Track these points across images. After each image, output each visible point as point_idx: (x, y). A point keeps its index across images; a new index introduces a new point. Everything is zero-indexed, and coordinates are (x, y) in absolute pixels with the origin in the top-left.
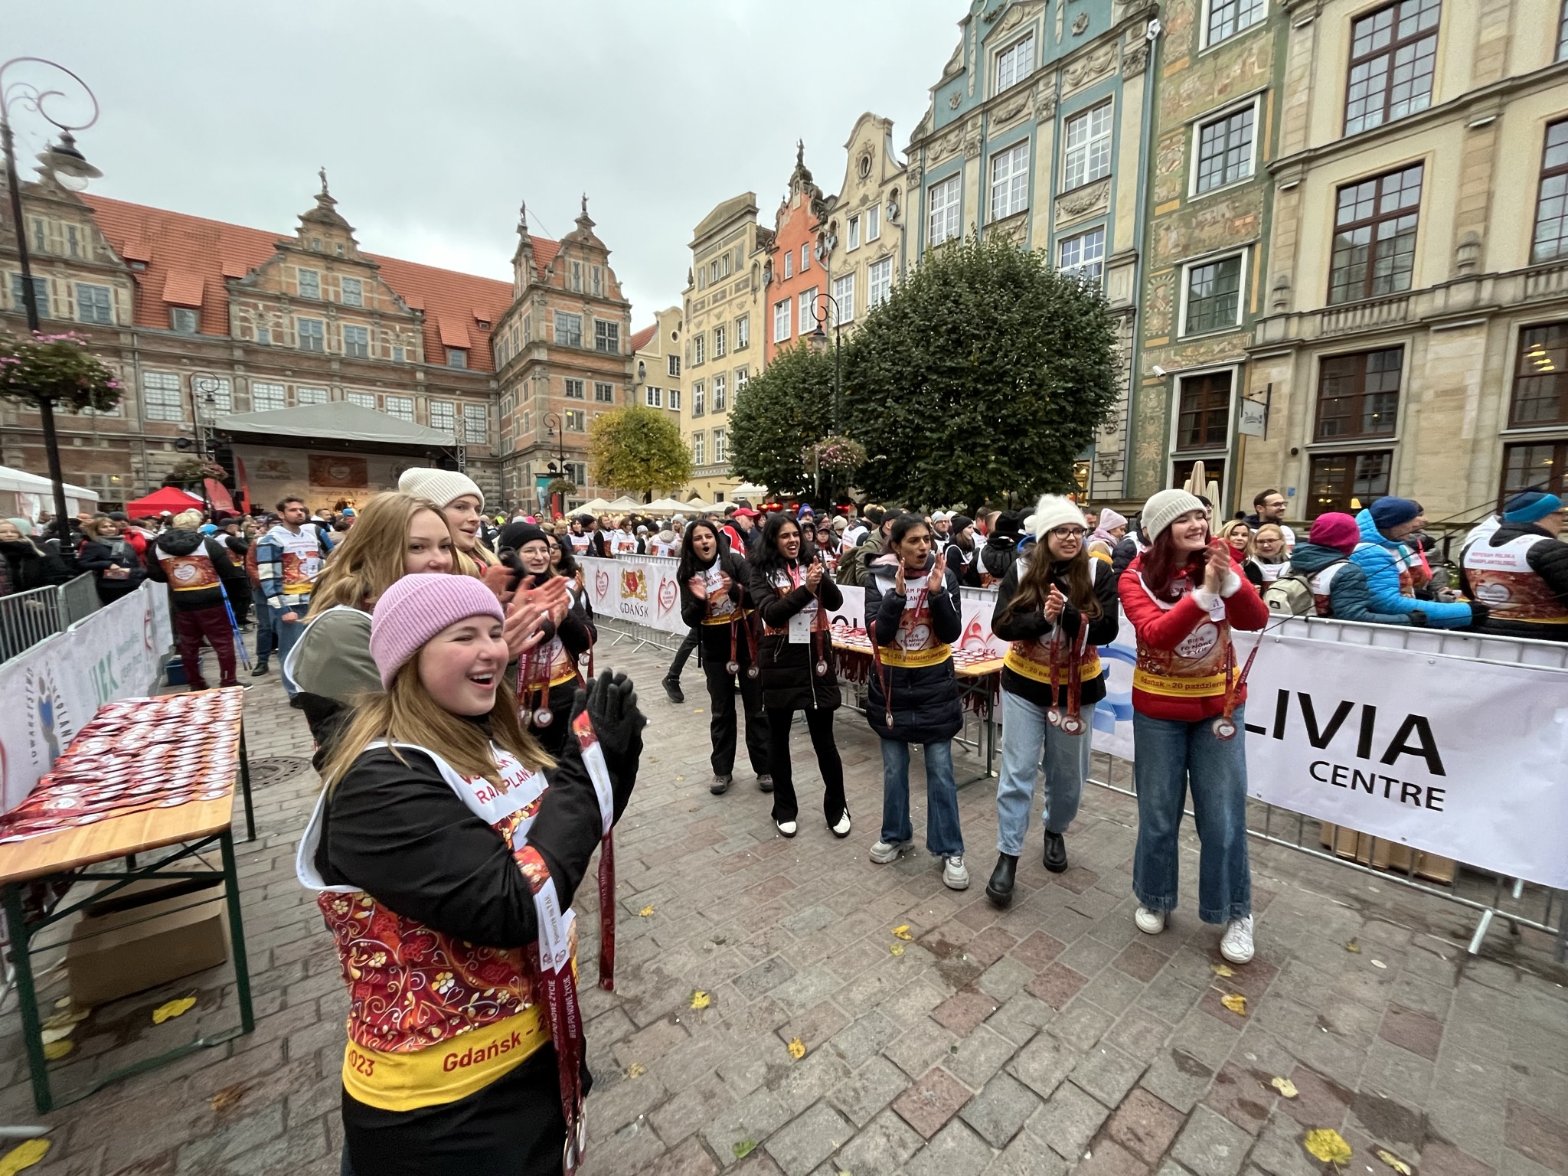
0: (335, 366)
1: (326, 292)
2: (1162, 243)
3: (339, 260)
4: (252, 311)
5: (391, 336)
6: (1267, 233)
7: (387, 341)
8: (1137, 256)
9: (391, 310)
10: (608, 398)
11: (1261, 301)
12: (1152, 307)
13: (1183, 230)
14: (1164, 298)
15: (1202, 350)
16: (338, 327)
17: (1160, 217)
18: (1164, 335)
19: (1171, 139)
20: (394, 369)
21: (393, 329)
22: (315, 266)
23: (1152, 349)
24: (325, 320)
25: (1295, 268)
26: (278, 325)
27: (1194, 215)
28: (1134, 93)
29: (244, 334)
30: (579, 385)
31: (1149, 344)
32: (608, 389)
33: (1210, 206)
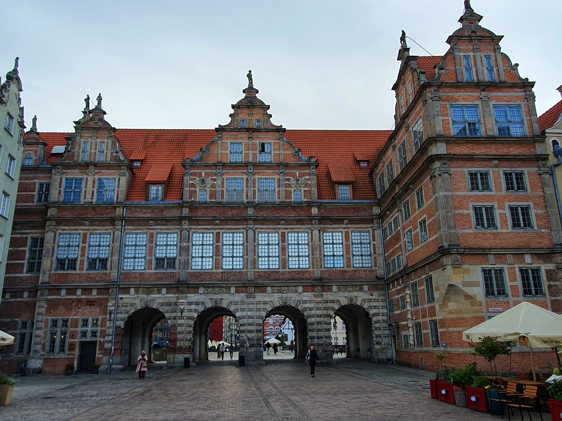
0: (250, 211)
1: (247, 155)
3: (257, 130)
4: (198, 179)
5: (293, 181)
7: (290, 186)
9: (292, 161)
10: (521, 187)
16: (254, 180)
20: (294, 208)
21: (294, 175)
22: (241, 138)
24: (245, 177)
26: (213, 186)
29: (190, 197)
30: (485, 176)
32: (520, 176)
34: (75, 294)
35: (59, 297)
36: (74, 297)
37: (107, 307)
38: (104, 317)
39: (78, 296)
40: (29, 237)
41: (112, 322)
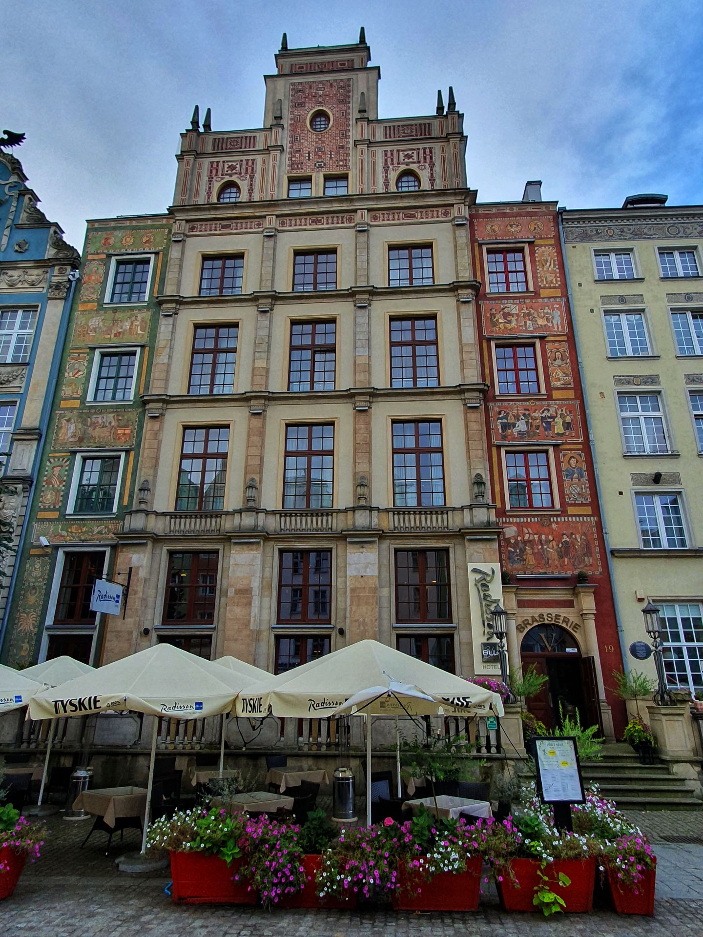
2: (63, 431)
6: (139, 445)
8: (41, 436)
11: (131, 496)
12: (48, 482)
13: (80, 426)
14: (60, 476)
15: (84, 529)
17: (63, 409)
18: (54, 510)
19: (79, 354)
23: (43, 520)
25: (155, 476)
27: (89, 415)
28: (54, 311)
31: (41, 515)
33: (101, 413)
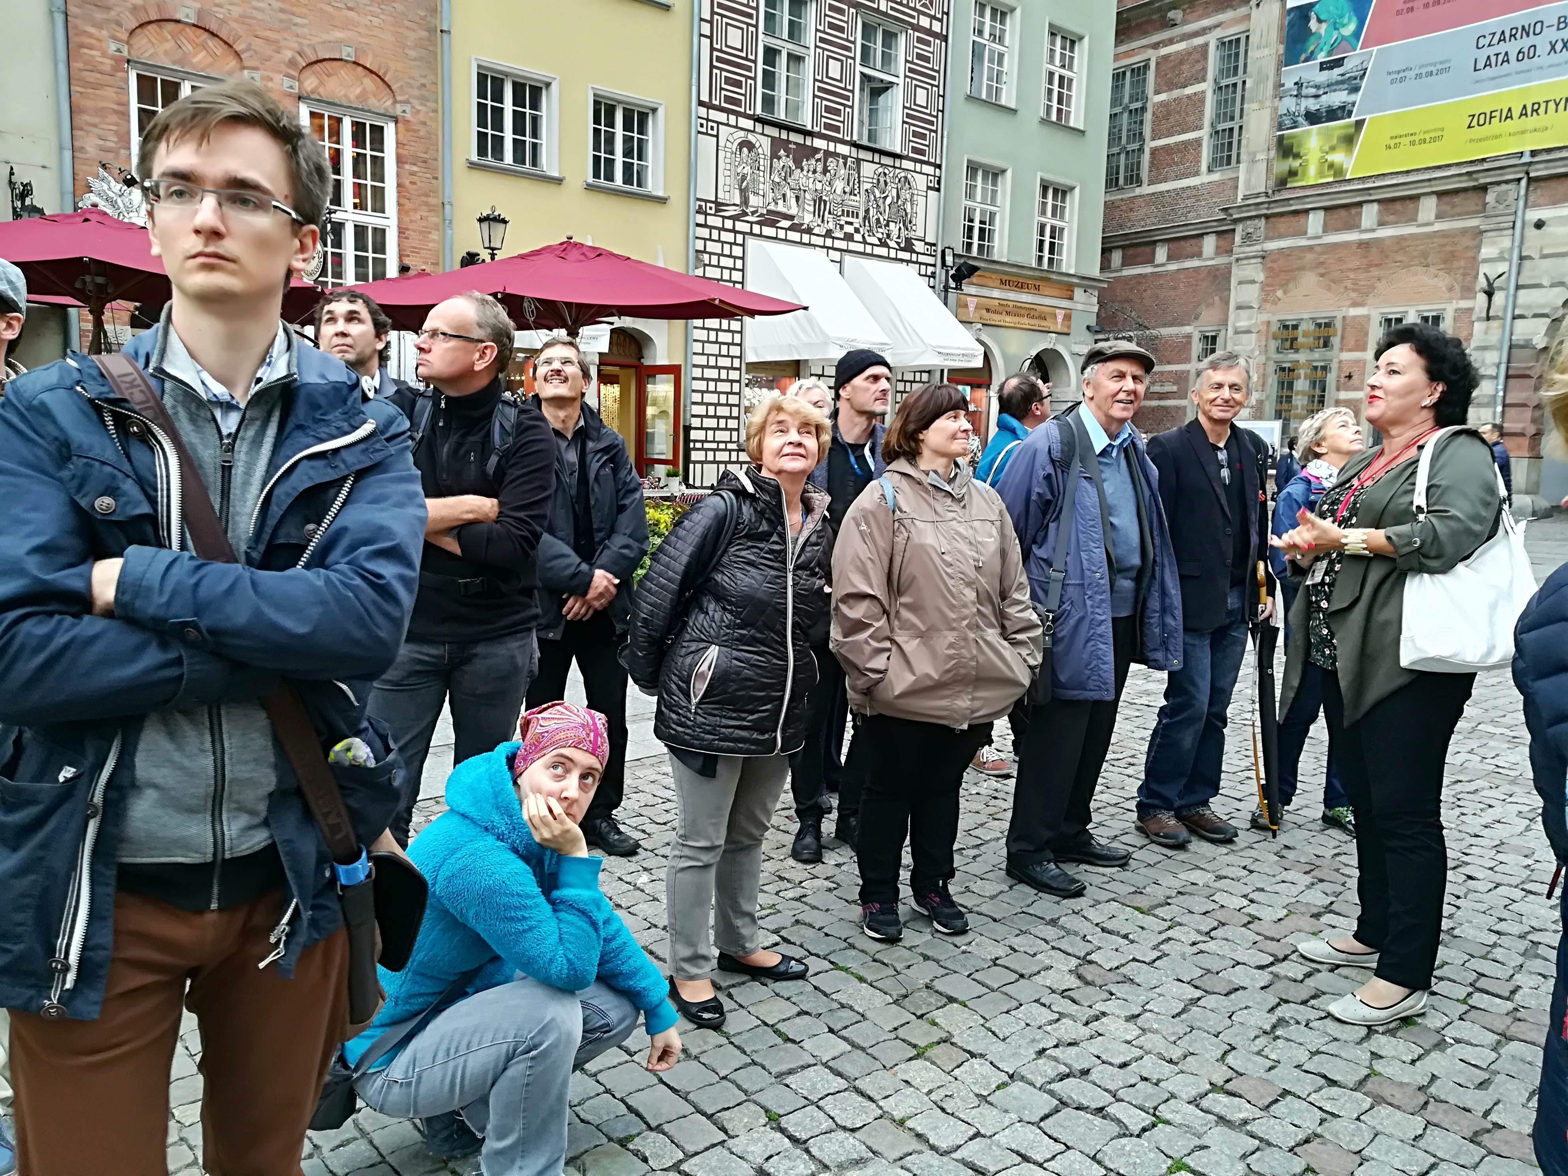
34: (1353, 225)
35: (1303, 242)
36: (1352, 236)
37: (1474, 263)
38: (1464, 304)
39: (1367, 231)
40: (1212, 39)
41: (1494, 324)
